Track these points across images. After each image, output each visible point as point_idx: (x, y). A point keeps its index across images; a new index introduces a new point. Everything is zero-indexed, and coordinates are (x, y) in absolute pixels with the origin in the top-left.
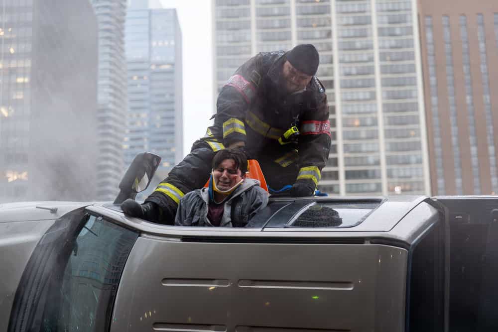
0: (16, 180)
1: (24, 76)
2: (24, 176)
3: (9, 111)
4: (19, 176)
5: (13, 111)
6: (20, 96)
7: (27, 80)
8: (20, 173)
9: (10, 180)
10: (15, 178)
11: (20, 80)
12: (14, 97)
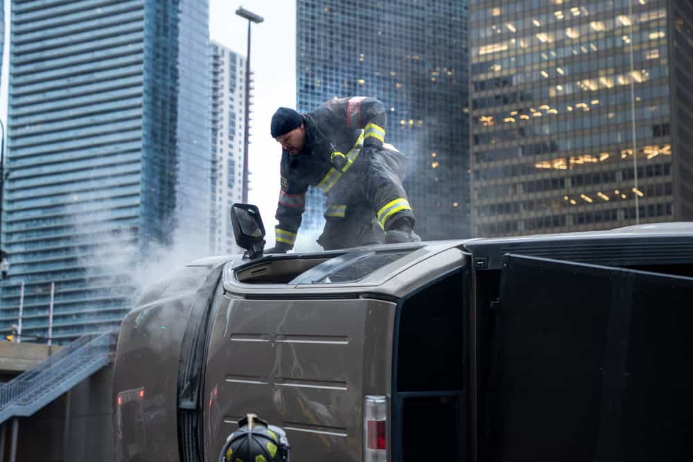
0: (656, 156)
1: (658, 29)
2: (666, 150)
3: (642, 75)
4: (661, 151)
5: (647, 74)
6: (655, 55)
7: (662, 34)
8: (661, 148)
9: (650, 157)
10: (656, 153)
11: (654, 36)
12: (648, 57)
